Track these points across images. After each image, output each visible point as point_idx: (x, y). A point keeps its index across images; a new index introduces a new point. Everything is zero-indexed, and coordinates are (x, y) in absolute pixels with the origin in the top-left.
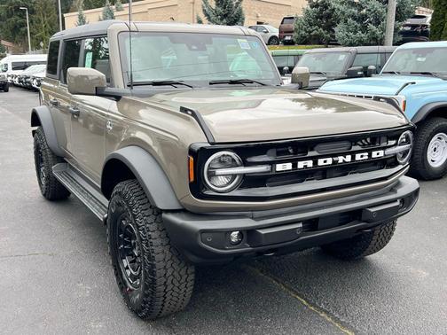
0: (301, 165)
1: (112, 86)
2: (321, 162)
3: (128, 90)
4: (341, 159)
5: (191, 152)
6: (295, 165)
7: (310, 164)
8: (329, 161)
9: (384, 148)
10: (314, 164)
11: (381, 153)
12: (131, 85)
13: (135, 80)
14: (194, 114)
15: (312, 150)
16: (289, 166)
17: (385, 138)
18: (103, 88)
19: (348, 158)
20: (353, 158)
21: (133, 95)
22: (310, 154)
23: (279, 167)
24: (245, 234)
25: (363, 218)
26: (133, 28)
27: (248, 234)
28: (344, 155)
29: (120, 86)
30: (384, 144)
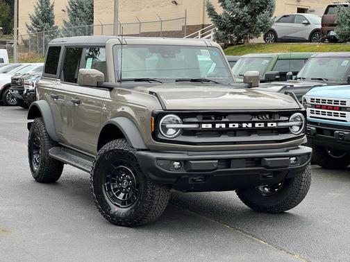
0: (217, 126)
1: (108, 81)
2: (231, 126)
3: (118, 84)
4: (244, 125)
5: (153, 114)
6: (214, 126)
7: (224, 126)
8: (237, 125)
9: (277, 122)
10: (226, 126)
11: (275, 125)
12: (120, 81)
13: (123, 78)
14: (156, 95)
15: (225, 118)
16: (210, 126)
17: (278, 116)
18: (102, 83)
19: (250, 125)
20: (253, 125)
21: (121, 87)
22: (223, 120)
23: (204, 126)
24: (183, 163)
25: (262, 165)
26: (124, 43)
27: (184, 163)
28: (247, 123)
29: (112, 81)
30: (277, 119)
